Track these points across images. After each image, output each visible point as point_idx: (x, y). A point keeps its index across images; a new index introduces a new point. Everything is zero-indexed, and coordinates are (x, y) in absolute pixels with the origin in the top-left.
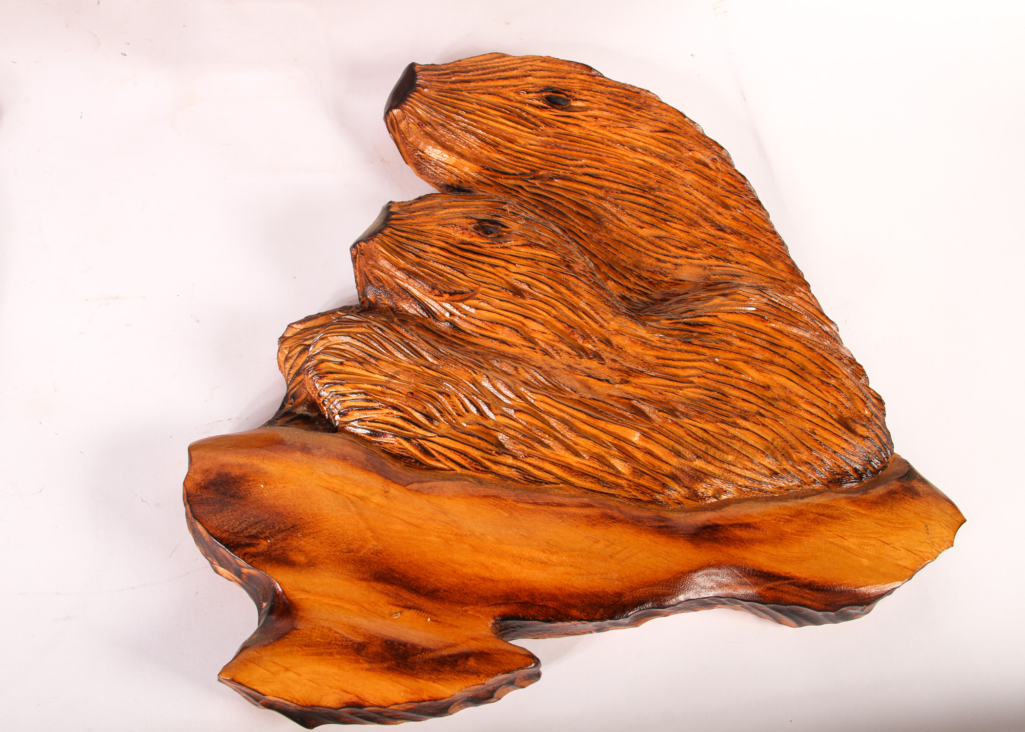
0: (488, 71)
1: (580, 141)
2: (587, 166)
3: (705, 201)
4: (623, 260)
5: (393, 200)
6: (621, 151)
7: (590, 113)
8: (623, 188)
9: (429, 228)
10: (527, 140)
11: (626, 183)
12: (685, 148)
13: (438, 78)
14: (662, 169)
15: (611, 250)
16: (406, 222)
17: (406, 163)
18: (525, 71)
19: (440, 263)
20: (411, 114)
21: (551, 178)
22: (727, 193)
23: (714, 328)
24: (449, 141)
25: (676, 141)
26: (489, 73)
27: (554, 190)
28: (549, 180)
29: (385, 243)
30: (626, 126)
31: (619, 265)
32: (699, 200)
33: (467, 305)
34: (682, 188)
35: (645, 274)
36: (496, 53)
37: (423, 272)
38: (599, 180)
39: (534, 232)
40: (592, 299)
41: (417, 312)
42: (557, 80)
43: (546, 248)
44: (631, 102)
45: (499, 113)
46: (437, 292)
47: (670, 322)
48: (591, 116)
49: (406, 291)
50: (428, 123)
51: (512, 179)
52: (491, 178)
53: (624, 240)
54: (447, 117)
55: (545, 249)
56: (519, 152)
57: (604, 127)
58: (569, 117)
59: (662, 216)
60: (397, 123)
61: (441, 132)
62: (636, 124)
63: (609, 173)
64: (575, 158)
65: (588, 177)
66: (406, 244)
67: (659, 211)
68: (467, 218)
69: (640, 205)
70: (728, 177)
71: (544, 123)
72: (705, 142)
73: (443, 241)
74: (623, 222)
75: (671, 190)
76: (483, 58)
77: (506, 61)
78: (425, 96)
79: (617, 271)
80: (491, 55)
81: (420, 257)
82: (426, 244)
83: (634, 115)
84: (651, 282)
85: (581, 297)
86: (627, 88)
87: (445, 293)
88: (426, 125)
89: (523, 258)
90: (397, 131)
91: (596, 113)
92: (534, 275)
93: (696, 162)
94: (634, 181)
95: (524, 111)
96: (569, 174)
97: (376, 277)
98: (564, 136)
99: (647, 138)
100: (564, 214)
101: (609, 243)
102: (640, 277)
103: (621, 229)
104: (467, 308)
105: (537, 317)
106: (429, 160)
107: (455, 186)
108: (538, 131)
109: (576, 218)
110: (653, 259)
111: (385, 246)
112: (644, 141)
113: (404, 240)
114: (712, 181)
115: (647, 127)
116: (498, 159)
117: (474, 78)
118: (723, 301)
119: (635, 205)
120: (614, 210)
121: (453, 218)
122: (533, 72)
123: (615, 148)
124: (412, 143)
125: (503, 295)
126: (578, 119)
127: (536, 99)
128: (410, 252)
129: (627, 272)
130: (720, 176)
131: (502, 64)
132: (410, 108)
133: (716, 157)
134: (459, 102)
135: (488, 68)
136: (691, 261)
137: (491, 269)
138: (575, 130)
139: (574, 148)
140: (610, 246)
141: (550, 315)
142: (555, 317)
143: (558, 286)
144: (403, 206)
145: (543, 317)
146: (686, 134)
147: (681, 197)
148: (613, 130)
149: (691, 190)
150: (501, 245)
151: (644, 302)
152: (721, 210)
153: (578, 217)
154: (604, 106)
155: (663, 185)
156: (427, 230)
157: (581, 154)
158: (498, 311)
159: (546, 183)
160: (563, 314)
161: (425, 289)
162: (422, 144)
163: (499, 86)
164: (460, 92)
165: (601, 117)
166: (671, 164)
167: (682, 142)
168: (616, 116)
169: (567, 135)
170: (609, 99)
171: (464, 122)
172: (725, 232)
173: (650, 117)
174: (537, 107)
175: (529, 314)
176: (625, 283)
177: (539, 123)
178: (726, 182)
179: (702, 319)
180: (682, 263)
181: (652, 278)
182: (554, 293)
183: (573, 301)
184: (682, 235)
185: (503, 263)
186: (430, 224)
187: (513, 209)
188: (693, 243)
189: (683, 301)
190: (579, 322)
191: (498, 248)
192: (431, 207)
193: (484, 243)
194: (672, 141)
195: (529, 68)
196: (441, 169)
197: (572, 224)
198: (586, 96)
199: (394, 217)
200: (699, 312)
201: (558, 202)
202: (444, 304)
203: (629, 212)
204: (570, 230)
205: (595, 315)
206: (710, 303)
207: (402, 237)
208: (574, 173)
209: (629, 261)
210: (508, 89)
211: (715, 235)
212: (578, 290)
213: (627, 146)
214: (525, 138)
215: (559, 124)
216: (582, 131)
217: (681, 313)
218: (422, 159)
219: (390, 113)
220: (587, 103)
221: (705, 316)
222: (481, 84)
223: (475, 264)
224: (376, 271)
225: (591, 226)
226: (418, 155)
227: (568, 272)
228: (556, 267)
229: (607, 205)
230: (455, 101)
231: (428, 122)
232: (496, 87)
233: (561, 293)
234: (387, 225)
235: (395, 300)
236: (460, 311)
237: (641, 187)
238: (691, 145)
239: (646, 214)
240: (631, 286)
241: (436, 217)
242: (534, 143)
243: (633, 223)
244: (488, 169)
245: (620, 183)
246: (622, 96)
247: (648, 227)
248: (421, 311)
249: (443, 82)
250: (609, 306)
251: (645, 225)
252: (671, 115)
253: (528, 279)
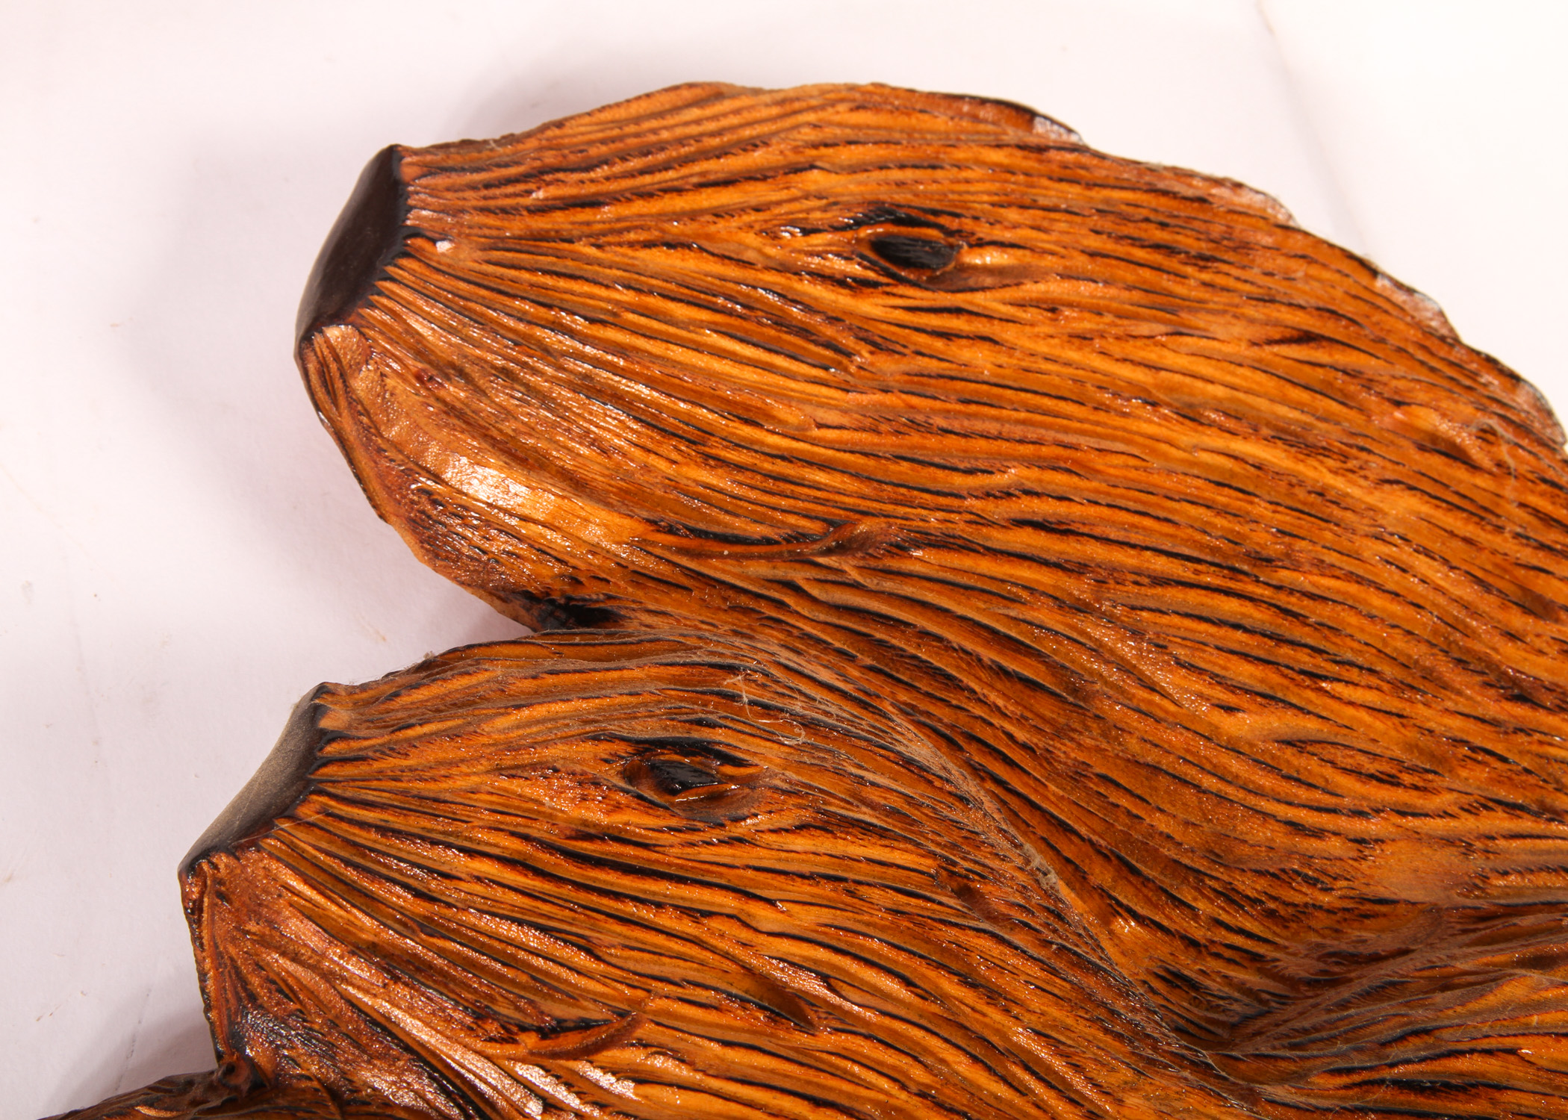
0: (661, 156)
1: (1000, 397)
2: (1029, 493)
3: (1457, 591)
4: (1169, 837)
5: (331, 679)
6: (1149, 424)
7: (1031, 289)
8: (1160, 565)
9: (461, 783)
10: (808, 409)
11: (1168, 546)
12: (1379, 394)
13: (485, 198)
14: (1295, 482)
15: (1124, 802)
16: (376, 765)
17: (381, 516)
18: (796, 150)
19: (502, 917)
20: (390, 340)
21: (898, 546)
22: (1541, 554)
23: (1508, 1097)
24: (531, 431)
25: (1345, 372)
26: (666, 167)
27: (908, 590)
28: (892, 555)
29: (302, 856)
30: (1163, 328)
31: (1154, 855)
32: (1438, 589)
33: (605, 1070)
34: (1373, 550)
35: (1248, 885)
36: (691, 86)
37: (441, 953)
38: (1072, 538)
39: (839, 773)
40: (1054, 1012)
41: (427, 1101)
42: (909, 175)
43: (882, 833)
44: (1180, 238)
45: (704, 315)
46: (493, 1028)
47: (1345, 1080)
48: (1036, 304)
49: (384, 1027)
50: (457, 372)
51: (760, 557)
52: (685, 561)
53: (1165, 763)
54: (521, 341)
55: (882, 837)
56: (783, 458)
57: (1082, 338)
58: (957, 311)
59: (1305, 660)
60: (342, 375)
61: (501, 398)
62: (1200, 320)
63: (1106, 512)
64: (981, 465)
65: (1029, 530)
66: (378, 852)
67: (1292, 643)
68: (596, 738)
69: (1220, 623)
70: (1542, 494)
71: (866, 340)
72: (1451, 364)
73: (513, 834)
74: (1164, 695)
75: (1331, 558)
76: (643, 107)
77: (725, 115)
78: (438, 271)
79: (1147, 881)
80: (672, 95)
81: (432, 900)
82: (449, 846)
83: (1191, 284)
84: (1271, 914)
85: (1016, 1011)
86: (1161, 185)
87: (523, 1029)
88: (448, 378)
89: (802, 876)
90: (343, 402)
91: (1055, 288)
92: (843, 940)
93: (1422, 448)
94: (1198, 536)
95: (795, 302)
96: (962, 525)
97: (273, 982)
98: (941, 381)
99: (1240, 371)
100: (949, 677)
101: (1114, 775)
102: (1230, 897)
103: (1158, 721)
104: (606, 1080)
105: (858, 1098)
106: (461, 508)
107: (555, 596)
108: (846, 370)
109: (992, 687)
110: (1276, 827)
111: (304, 867)
112: (1229, 379)
113: (369, 838)
114: (1482, 513)
115: (1238, 329)
116: (707, 486)
117: (613, 186)
118: (1536, 989)
119: (1203, 627)
120: (1127, 649)
121: (545, 743)
122: (823, 151)
123: (1125, 415)
124: (397, 447)
125: (735, 1019)
126: (990, 318)
127: (838, 255)
128: (395, 882)
129: (1185, 880)
130: (1510, 489)
131: (712, 126)
132: (386, 318)
133: (1494, 423)
134: (562, 283)
135: (662, 147)
136: (1410, 822)
137: (687, 927)
138: (980, 359)
139: (979, 426)
140: (1117, 785)
141: (903, 1087)
142: (923, 1095)
143: (932, 974)
144: (368, 703)
145: (882, 1097)
146: (1381, 341)
147: (1371, 583)
148: (1116, 349)
149: (1405, 554)
150: (723, 834)
151: (1249, 992)
152: (1518, 621)
153: (999, 685)
154: (1081, 262)
155: (1303, 544)
156: (453, 792)
157: (1005, 446)
158: (716, 1084)
159: (880, 565)
160: (951, 1079)
161: (449, 1020)
162: (434, 449)
163: (703, 212)
164: (566, 246)
165: (1070, 305)
166: (1330, 462)
167: (1369, 373)
168: (1125, 295)
169: (952, 378)
170: (1097, 232)
171: (583, 357)
172: (1536, 705)
173: (1247, 287)
174: (839, 282)
175: (831, 1089)
176: (1176, 920)
177: (848, 341)
178: (1536, 512)
179: (1462, 1064)
180: (1382, 835)
181: (1275, 899)
182: (917, 1001)
183: (986, 1025)
184: (1379, 725)
185: (729, 902)
186: (464, 768)
187: (764, 686)
188: (1421, 752)
189: (1390, 991)
190: (1011, 1104)
191: (710, 844)
192: (468, 702)
193: (660, 831)
194: (1332, 374)
195: (809, 135)
196: (503, 538)
197: (978, 711)
198: (1015, 226)
199: (332, 749)
200: (1449, 1038)
201: (924, 634)
202: (521, 1070)
203: (1181, 653)
204: (972, 738)
205: (1069, 1075)
206: (1492, 1000)
207: (363, 825)
208: (980, 521)
209: (1190, 838)
210: (734, 223)
211: (1502, 717)
212: (1004, 982)
213: (1168, 405)
214: (801, 401)
215: (922, 339)
216: (1003, 359)
217: (1384, 1044)
218: (435, 503)
219: (318, 339)
220: (1019, 252)
221: (1472, 1051)
222: (639, 207)
223: (631, 909)
224: (274, 958)
225: (1048, 714)
226: (423, 491)
227: (964, 916)
228: (921, 902)
229: (1105, 635)
230: (549, 281)
231: (452, 365)
232: (693, 215)
233: (942, 998)
234: (309, 782)
235: (347, 1062)
236: (579, 1094)
237: (1225, 556)
238: (1401, 384)
239: (1245, 656)
240: (1199, 933)
241: (485, 740)
242: (832, 417)
243: (1200, 695)
244: (671, 530)
245: (1147, 548)
246: (1147, 220)
247: (1253, 707)
248: (441, 1102)
249: (504, 211)
250: (1119, 1037)
251: (1243, 701)
252: (1326, 275)
253: (822, 954)
